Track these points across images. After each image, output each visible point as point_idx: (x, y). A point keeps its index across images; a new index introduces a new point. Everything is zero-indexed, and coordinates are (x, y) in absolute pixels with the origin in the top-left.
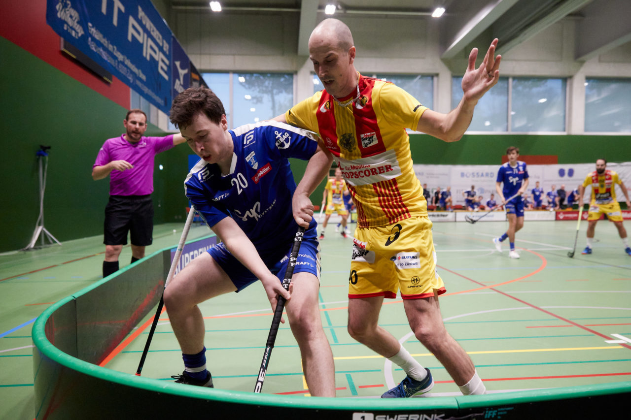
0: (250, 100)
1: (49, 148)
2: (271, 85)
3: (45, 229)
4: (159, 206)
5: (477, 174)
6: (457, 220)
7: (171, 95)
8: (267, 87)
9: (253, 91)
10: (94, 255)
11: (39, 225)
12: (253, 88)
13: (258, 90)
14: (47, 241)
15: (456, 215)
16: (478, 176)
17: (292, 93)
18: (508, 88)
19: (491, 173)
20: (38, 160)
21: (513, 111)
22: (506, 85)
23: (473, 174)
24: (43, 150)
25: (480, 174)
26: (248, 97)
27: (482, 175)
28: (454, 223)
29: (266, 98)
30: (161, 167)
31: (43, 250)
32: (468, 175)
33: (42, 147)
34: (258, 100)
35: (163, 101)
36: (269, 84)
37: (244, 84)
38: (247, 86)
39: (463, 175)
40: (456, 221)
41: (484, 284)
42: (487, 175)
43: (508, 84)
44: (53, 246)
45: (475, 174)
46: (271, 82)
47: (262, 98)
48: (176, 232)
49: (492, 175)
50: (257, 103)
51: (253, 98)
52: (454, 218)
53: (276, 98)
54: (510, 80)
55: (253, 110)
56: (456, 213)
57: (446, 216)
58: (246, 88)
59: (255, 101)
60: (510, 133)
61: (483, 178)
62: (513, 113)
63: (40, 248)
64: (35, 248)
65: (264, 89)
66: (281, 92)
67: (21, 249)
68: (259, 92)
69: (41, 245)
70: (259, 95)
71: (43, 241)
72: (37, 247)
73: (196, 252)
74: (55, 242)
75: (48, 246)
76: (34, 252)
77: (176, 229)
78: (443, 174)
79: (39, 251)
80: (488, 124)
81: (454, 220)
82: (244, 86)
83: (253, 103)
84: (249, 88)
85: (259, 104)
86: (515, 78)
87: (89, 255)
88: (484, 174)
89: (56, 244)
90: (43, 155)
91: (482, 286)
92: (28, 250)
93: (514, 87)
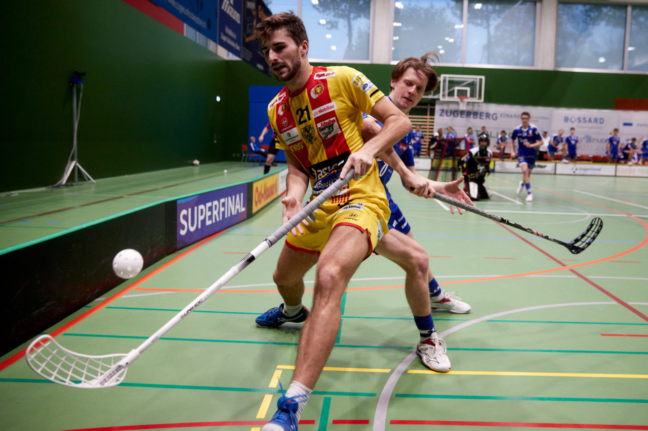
0: (323, 25)
1: (84, 74)
2: (348, 8)
3: (78, 165)
4: (215, 142)
5: (584, 119)
6: (558, 172)
7: (216, 16)
8: (342, 10)
9: (328, 15)
10: (122, 197)
11: (72, 159)
12: (328, 12)
13: (333, 13)
14: (82, 178)
15: (556, 166)
16: (585, 121)
17: (369, 18)
18: (626, 18)
19: (601, 119)
20: (72, 87)
21: (631, 46)
22: (624, 15)
23: (579, 119)
24: (77, 77)
25: (587, 119)
26: (323, 22)
27: (590, 121)
28: (553, 176)
29: (342, 23)
30: (218, 99)
31: (76, 187)
32: (573, 120)
33: (76, 73)
34: (333, 25)
35: (205, 23)
36: (346, 7)
37: (318, 7)
38: (321, 9)
39: (566, 119)
40: (555, 174)
41: (564, 262)
42: (596, 120)
43: (626, 13)
44: (86, 184)
45: (582, 119)
46: (348, 5)
47: (337, 23)
48: (227, 173)
49: (602, 121)
50: (331, 29)
51: (327, 23)
52: (554, 171)
53: (353, 22)
54: (629, 9)
55: (329, 36)
56: (556, 164)
57: (545, 167)
58: (319, 11)
59: (329, 26)
60: (626, 71)
61: (590, 125)
62: (630, 49)
63: (72, 185)
64: (66, 185)
65: (340, 12)
66: (360, 16)
67: (51, 186)
68: (334, 16)
69: (74, 181)
70: (333, 19)
71: (76, 177)
72: (69, 184)
73: (216, 203)
74: (89, 179)
75: (81, 183)
76: (65, 189)
77: (227, 170)
78: (543, 118)
79: (71, 188)
80: (602, 60)
81: (553, 172)
82: (317, 9)
83: (327, 29)
84: (324, 12)
85: (334, 30)
86: (635, 6)
87: (116, 196)
88: (593, 120)
89: (90, 182)
90: (77, 83)
91: (560, 266)
92: (58, 187)
93: (633, 17)
